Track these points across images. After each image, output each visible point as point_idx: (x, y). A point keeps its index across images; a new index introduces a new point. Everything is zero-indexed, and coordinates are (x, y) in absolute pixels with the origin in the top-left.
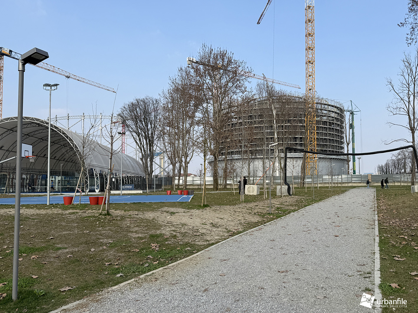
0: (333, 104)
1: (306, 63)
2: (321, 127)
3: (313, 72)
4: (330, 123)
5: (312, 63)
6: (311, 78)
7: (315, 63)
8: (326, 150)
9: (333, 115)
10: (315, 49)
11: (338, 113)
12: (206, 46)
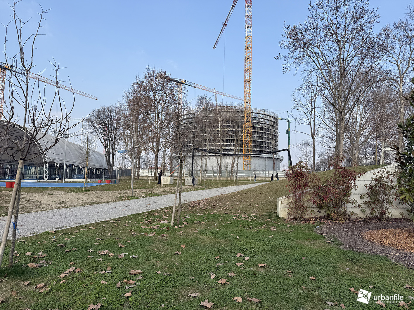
0: (268, 114)
1: (245, 81)
2: (258, 132)
3: (250, 89)
4: (266, 129)
5: (249, 82)
6: (248, 93)
7: (251, 81)
8: (262, 151)
9: (268, 122)
10: (252, 70)
11: (273, 121)
12: (149, 68)
